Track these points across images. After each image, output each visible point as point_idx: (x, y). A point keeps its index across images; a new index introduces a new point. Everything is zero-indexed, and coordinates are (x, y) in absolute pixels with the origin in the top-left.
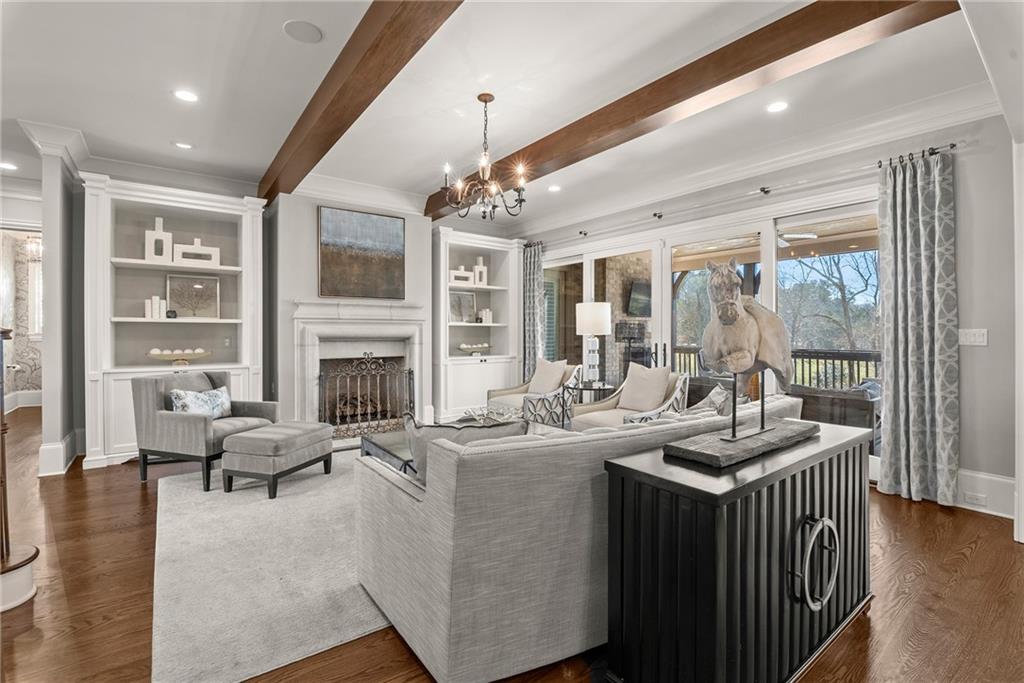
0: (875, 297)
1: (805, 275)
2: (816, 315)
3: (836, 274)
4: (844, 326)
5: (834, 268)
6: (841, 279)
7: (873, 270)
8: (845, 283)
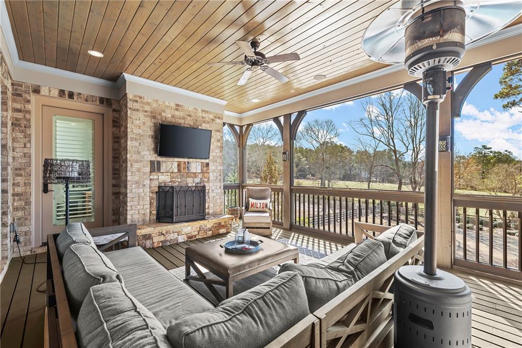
0: (412, 156)
1: (377, 144)
2: (381, 165)
3: (392, 144)
4: (396, 171)
5: (391, 141)
6: (394, 146)
7: (411, 142)
8: (397, 149)
